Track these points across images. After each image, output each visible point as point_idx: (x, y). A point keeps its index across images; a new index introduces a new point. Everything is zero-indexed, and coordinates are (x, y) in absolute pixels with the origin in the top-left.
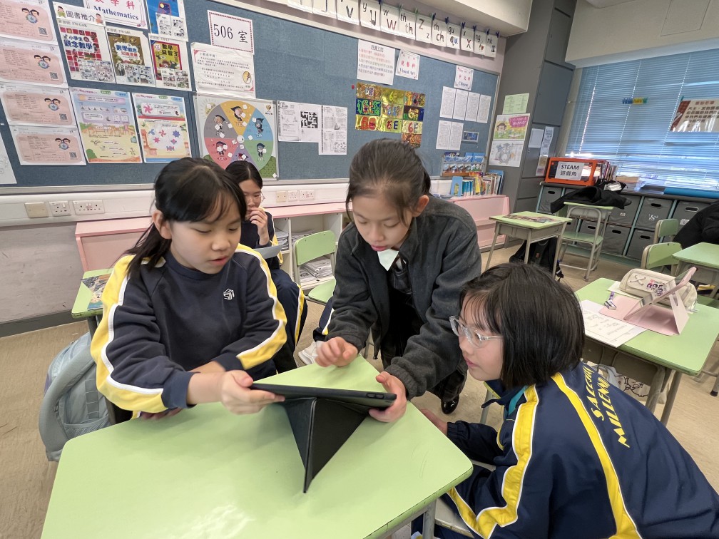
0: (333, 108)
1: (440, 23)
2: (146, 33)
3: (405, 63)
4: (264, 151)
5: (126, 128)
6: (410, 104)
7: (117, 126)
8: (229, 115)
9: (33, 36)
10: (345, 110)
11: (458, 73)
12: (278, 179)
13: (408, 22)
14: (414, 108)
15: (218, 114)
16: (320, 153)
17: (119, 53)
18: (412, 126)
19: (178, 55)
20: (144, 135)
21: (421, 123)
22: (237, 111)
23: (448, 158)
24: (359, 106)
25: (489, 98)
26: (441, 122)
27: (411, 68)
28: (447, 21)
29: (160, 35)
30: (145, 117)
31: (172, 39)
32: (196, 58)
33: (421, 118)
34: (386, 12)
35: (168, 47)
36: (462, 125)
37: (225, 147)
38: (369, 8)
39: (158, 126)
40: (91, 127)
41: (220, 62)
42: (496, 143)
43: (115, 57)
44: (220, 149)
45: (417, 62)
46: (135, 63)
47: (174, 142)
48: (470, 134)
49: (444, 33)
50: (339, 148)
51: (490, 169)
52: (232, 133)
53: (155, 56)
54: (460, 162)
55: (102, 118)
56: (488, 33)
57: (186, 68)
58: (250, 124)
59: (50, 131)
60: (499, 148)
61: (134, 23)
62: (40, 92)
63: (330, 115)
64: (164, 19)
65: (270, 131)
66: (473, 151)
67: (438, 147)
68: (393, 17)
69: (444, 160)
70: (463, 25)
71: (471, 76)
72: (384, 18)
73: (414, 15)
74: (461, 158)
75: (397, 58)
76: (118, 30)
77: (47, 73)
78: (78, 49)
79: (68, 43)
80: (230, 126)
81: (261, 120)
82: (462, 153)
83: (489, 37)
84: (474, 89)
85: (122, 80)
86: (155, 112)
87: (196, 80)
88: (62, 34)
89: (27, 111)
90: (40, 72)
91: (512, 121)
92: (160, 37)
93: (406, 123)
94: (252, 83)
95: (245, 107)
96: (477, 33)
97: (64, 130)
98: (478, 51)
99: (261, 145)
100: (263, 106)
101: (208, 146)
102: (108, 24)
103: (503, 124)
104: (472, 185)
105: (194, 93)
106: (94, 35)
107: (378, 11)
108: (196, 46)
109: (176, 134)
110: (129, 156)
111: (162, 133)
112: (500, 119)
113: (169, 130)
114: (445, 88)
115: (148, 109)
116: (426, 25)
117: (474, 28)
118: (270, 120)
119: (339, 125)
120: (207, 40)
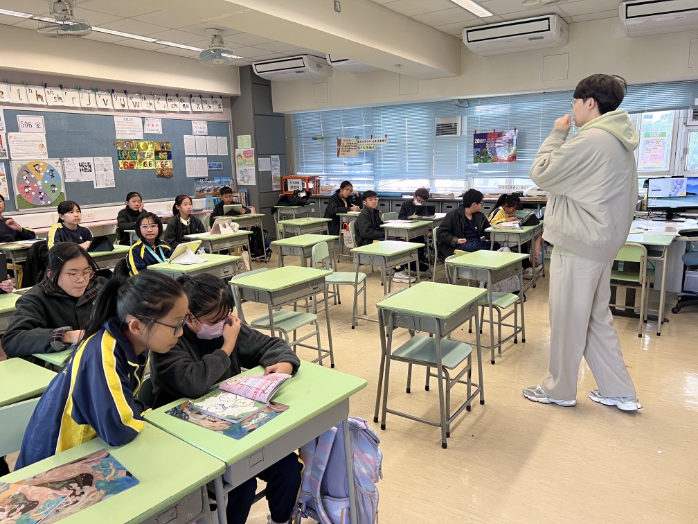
0: (101, 158)
1: (171, 98)
3: (151, 125)
6: (160, 149)
8: (32, 170)
10: (110, 159)
11: (194, 125)
13: (148, 101)
14: (162, 152)
15: (25, 170)
16: (95, 187)
21: (170, 162)
22: (37, 168)
23: (199, 183)
24: (120, 155)
25: (226, 138)
26: (187, 158)
27: (156, 127)
28: (177, 96)
32: (11, 140)
33: (169, 158)
34: (131, 98)
36: (206, 158)
37: (30, 189)
38: (118, 98)
41: (25, 141)
42: (238, 169)
44: (26, 190)
45: (160, 123)
48: (215, 165)
49: (177, 103)
50: (109, 183)
51: (238, 187)
52: (35, 181)
54: (209, 185)
56: (212, 97)
57: (5, 147)
58: (46, 173)
60: (241, 171)
63: (100, 163)
65: (59, 177)
66: (220, 176)
67: (188, 176)
68: (137, 100)
69: (195, 184)
70: (191, 96)
71: (206, 126)
72: (130, 101)
73: (151, 96)
74: (210, 182)
75: (143, 123)
80: (33, 176)
81: (53, 171)
82: (211, 177)
83: (214, 99)
84: (210, 134)
87: (11, 152)
91: (245, 153)
93: (158, 162)
94: (45, 150)
95: (41, 164)
96: (203, 99)
98: (207, 110)
99: (54, 186)
100: (53, 162)
101: (19, 189)
103: (240, 155)
105: (10, 159)
107: (125, 99)
108: (10, 134)
112: (237, 152)
114: (185, 136)
116: (163, 100)
117: (201, 96)
118: (59, 170)
119: (107, 168)
120: (17, 130)
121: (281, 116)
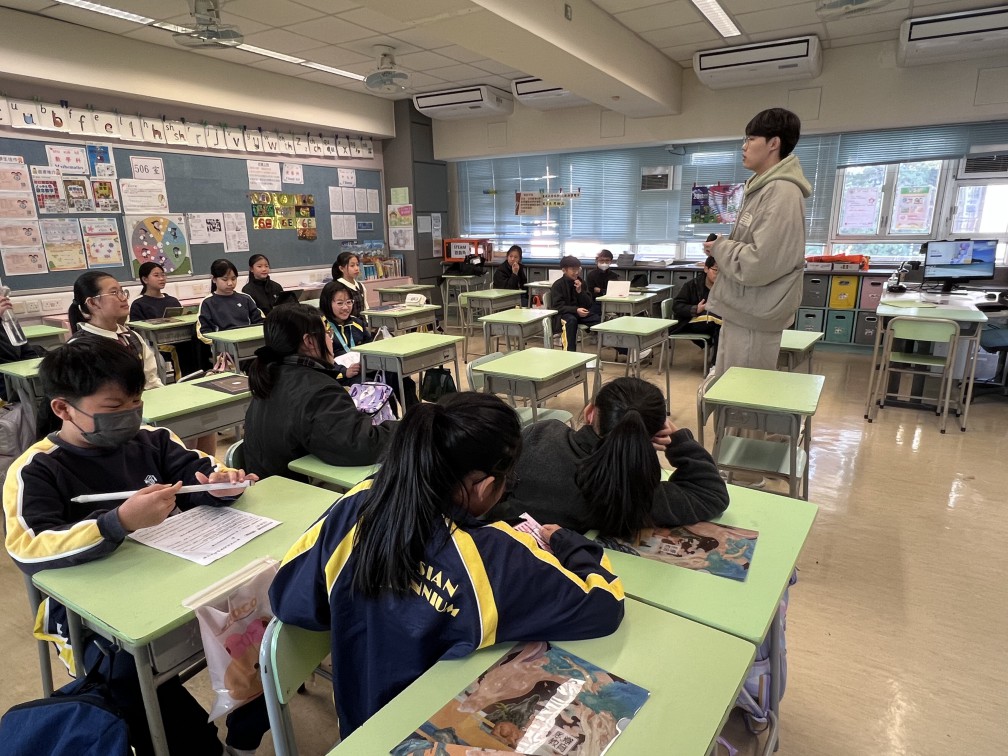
0: (232, 214)
1: (315, 138)
2: (88, 177)
3: (290, 173)
4: (180, 253)
5: (75, 244)
6: (301, 204)
7: (70, 243)
8: (150, 228)
9: (18, 189)
10: (243, 215)
11: (340, 174)
12: (193, 275)
13: (287, 142)
14: (304, 207)
15: (141, 228)
16: (226, 251)
17: (71, 192)
18: (306, 222)
19: (110, 189)
20: (89, 248)
21: (313, 220)
22: (156, 224)
24: (254, 210)
25: (376, 191)
26: (332, 216)
27: (296, 175)
28: (321, 136)
29: (98, 177)
30: (89, 235)
31: (106, 178)
32: (123, 189)
33: (312, 214)
34: (267, 137)
35: (103, 185)
36: (354, 217)
37: (149, 252)
38: (251, 137)
39: (98, 241)
40: (52, 245)
41: (141, 191)
42: (392, 230)
43: (68, 196)
44: (144, 254)
45: (300, 171)
46: (81, 198)
47: (110, 251)
48: (364, 224)
49: (320, 145)
50: (242, 246)
51: (392, 253)
52: (154, 242)
53: (95, 191)
54: (358, 250)
55: (59, 238)
56: (362, 140)
57: (117, 197)
58: (167, 232)
59: (25, 251)
60: (395, 233)
61: (80, 172)
62: (20, 224)
63: (231, 220)
64: (100, 166)
65: (183, 237)
66: (371, 239)
67: (334, 238)
68: (273, 140)
70: (337, 137)
71: (354, 175)
72: (265, 141)
73: (290, 136)
74: (359, 246)
75: (281, 169)
76: (70, 178)
77: (25, 211)
78: (44, 194)
79: (38, 191)
80: (151, 236)
81: (175, 229)
82: (360, 240)
83: (364, 142)
84: (359, 185)
85: (72, 211)
86: (96, 231)
87: (124, 204)
88: (35, 185)
89: (12, 238)
90: (21, 211)
91: (400, 209)
92: (98, 178)
93: (299, 220)
94: (165, 202)
95: (162, 221)
96: (351, 141)
97: (35, 249)
98: (355, 154)
99: (176, 249)
100: (176, 219)
101: (135, 253)
102: (64, 174)
103: (393, 213)
104: (374, 270)
105: (123, 214)
106: (55, 183)
107: (260, 138)
108: (122, 181)
109: (111, 245)
110: (78, 264)
111: (101, 246)
112: (391, 208)
113: (106, 243)
114: (331, 188)
115: (91, 229)
116: (303, 141)
117: (348, 138)
118: (182, 228)
119: (239, 227)
120: (129, 175)
121: (443, 164)
